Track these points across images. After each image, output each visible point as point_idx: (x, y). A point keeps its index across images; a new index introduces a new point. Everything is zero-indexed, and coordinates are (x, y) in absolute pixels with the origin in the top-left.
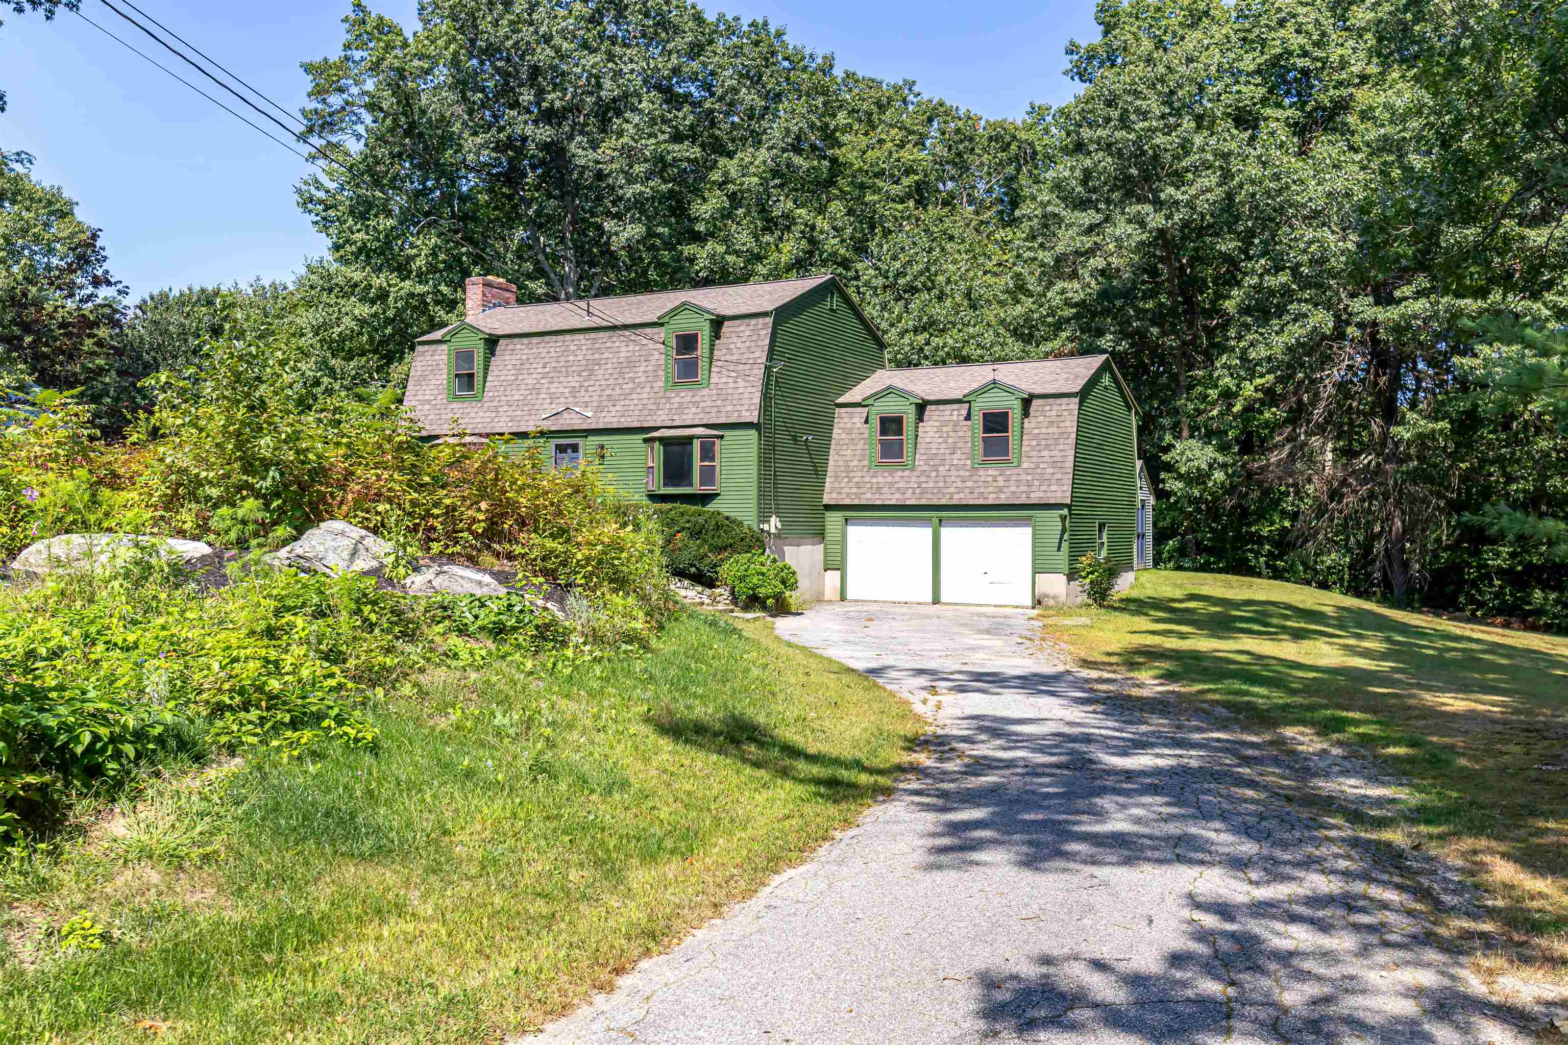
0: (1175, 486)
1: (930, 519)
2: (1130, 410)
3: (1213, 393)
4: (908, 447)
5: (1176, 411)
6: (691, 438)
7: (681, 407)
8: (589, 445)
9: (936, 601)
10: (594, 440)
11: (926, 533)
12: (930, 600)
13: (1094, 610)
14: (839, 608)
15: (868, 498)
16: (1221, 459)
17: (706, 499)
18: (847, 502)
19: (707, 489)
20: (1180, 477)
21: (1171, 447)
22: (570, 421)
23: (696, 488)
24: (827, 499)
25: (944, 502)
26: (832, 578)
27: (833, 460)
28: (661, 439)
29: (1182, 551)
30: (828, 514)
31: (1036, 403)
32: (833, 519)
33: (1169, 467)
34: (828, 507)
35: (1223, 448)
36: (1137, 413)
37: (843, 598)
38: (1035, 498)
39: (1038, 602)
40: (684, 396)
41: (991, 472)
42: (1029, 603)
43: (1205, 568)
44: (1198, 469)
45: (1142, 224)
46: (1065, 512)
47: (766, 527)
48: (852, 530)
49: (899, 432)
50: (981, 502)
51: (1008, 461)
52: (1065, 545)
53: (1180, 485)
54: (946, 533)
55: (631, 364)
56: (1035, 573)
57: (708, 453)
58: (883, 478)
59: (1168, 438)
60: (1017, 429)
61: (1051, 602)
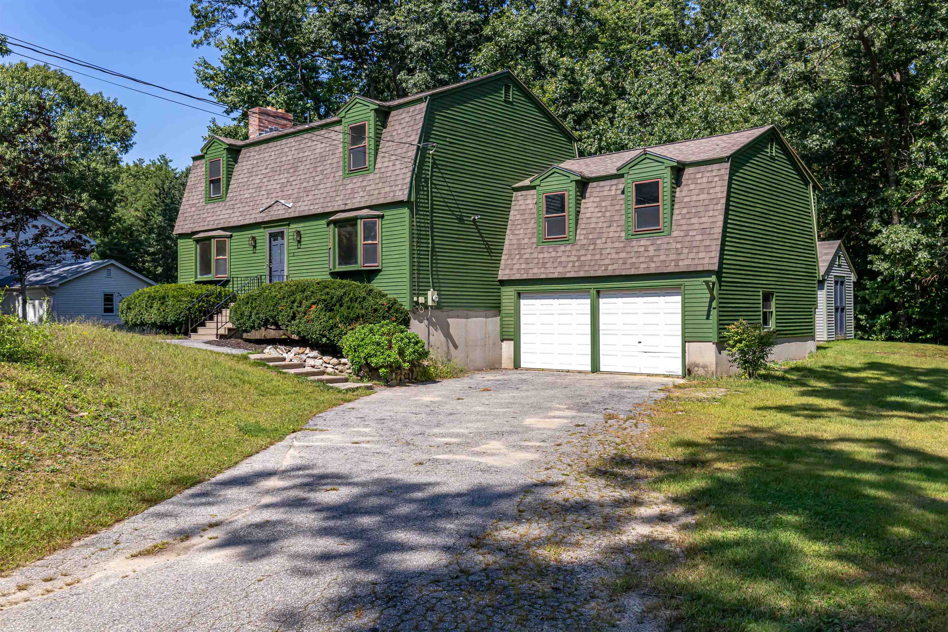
0: (882, 266)
1: (587, 291)
2: (807, 184)
3: (920, 183)
4: (570, 223)
5: (884, 201)
6: (355, 219)
7: (353, 191)
8: (290, 231)
9: (595, 368)
10: (294, 227)
11: (585, 304)
12: (589, 368)
13: (746, 381)
14: (515, 376)
15: (537, 272)
16: (924, 240)
17: (371, 275)
18: (517, 277)
19: (370, 266)
20: (886, 258)
21: (878, 232)
22: (278, 213)
23: (360, 265)
24: (503, 275)
25: (599, 273)
26: (507, 347)
27: (509, 240)
28: (335, 222)
29: (894, 325)
30: (503, 289)
31: (688, 171)
32: (508, 293)
33: (877, 250)
34: (503, 283)
35: (927, 231)
36: (815, 188)
37: (517, 365)
38: (683, 266)
39: (688, 372)
40: (356, 182)
41: (643, 242)
42: (680, 372)
43: (913, 339)
44: (902, 250)
45: (838, 26)
46: (713, 278)
47: (421, 300)
48: (523, 302)
49: (562, 209)
50: (633, 272)
51: (659, 231)
52: (714, 313)
53: (886, 265)
54: (604, 303)
55: (323, 158)
56: (684, 342)
57: (370, 233)
58: (549, 253)
59: (876, 224)
60: (668, 198)
61: (701, 372)
